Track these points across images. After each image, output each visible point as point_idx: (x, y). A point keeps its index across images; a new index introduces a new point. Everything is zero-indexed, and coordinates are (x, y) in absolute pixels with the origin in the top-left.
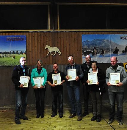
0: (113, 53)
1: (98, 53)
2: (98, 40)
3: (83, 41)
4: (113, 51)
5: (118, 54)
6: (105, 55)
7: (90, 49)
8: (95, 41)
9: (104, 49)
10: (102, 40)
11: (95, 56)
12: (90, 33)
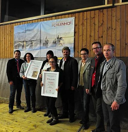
0: (42, 45)
1: (28, 46)
2: (28, 30)
3: (15, 33)
4: (43, 43)
5: (48, 46)
6: (34, 48)
7: (20, 42)
8: (25, 32)
9: (33, 40)
10: (32, 30)
11: (24, 49)
12: (21, 23)
